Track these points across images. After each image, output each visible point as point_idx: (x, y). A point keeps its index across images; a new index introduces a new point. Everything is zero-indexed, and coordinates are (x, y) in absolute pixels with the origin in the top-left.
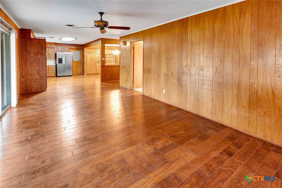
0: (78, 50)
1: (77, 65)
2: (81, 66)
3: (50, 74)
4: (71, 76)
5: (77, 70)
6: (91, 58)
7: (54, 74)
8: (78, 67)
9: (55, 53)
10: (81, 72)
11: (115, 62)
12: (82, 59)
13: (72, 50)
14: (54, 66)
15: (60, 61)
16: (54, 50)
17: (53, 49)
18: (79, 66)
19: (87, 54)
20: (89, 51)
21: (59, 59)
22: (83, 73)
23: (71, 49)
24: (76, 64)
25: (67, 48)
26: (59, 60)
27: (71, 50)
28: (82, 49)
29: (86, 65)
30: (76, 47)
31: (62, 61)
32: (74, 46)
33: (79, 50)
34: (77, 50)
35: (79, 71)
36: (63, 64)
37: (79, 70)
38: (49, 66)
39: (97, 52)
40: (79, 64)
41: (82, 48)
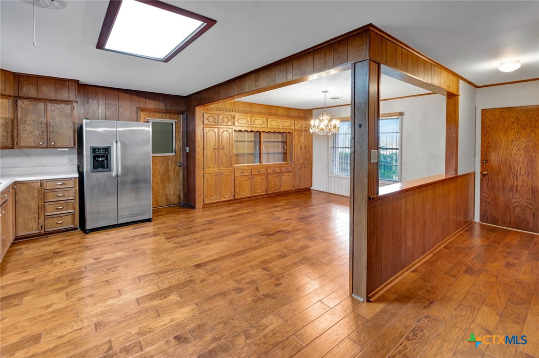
0: (168, 115)
1: (167, 170)
2: (178, 173)
3: (55, 220)
4: (149, 220)
5: (167, 190)
6: (219, 146)
7: (69, 219)
8: (169, 180)
9: (77, 127)
10: (179, 196)
11: (281, 156)
12: (184, 150)
13: (147, 113)
14: (71, 184)
15: (101, 158)
16: (72, 112)
17: (67, 108)
18: (171, 173)
19: (206, 130)
20: (211, 119)
21: (94, 150)
22: (187, 202)
23: (142, 110)
24: (163, 168)
25: (127, 107)
26: (95, 158)
27: (142, 115)
28: (182, 113)
29: (202, 172)
30: (161, 106)
31: (107, 158)
32: (154, 99)
33: (172, 115)
34: (164, 115)
35: (174, 194)
36: (114, 174)
37: (174, 190)
38: (48, 186)
39: (237, 124)
40: (172, 166)
41: (183, 109)
